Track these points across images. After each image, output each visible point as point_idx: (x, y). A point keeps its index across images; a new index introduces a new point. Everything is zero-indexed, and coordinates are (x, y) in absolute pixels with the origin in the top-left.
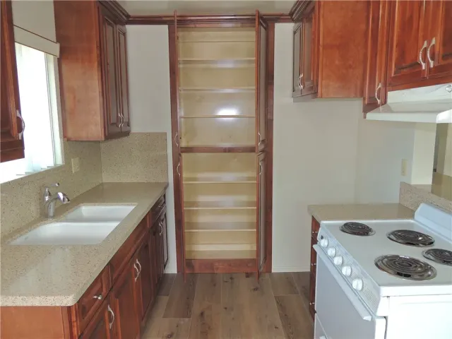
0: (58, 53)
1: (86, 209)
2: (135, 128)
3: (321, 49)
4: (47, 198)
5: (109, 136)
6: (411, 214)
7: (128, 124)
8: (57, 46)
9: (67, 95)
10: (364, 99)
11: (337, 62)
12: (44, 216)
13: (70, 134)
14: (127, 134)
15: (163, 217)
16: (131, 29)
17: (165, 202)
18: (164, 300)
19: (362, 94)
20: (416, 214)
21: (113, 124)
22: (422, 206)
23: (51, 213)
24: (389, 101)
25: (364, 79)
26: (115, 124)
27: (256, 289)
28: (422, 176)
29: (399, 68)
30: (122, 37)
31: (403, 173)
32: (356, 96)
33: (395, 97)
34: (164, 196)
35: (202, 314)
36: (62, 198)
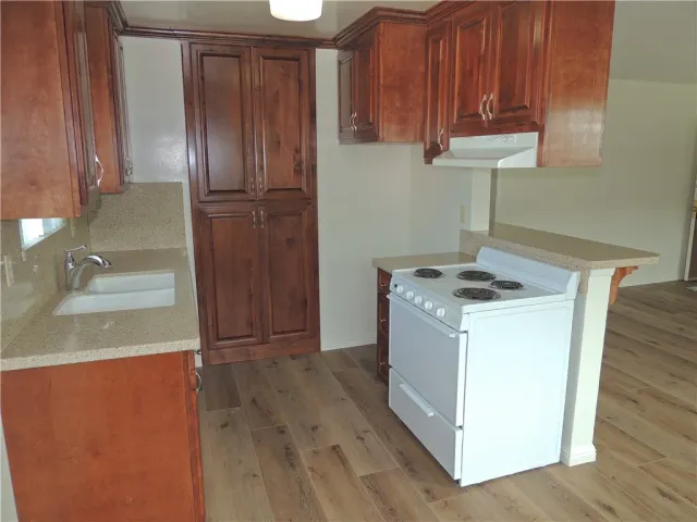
3: (382, 90)
4: (71, 266)
6: (474, 259)
10: (425, 144)
11: (397, 104)
19: (422, 138)
20: (478, 260)
22: (483, 250)
23: (76, 285)
24: (452, 147)
25: (424, 122)
27: (307, 369)
28: (480, 224)
29: (460, 117)
31: (462, 221)
32: (415, 141)
33: (456, 143)
35: (254, 401)
36: (100, 260)
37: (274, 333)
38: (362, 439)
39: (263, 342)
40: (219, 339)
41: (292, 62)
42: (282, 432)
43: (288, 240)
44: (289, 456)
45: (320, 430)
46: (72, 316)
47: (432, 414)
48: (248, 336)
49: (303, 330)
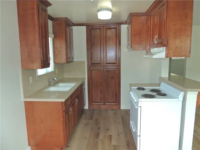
0: (53, 37)
1: (61, 84)
2: (75, 60)
4: (51, 80)
5: (68, 62)
7: (73, 58)
8: (53, 35)
9: (55, 49)
10: (146, 50)
11: (138, 39)
12: (50, 85)
13: (56, 61)
14: (72, 61)
15: (84, 89)
16: (74, 27)
17: (84, 84)
18: (84, 116)
21: (69, 58)
22: (162, 83)
23: (52, 85)
26: (70, 59)
27: (115, 114)
30: (71, 30)
32: (144, 49)
34: (84, 82)
35: (96, 119)
36: (56, 79)
37: (107, 102)
38: (119, 135)
39: (104, 104)
40: (93, 102)
41: (114, 29)
42: (99, 129)
43: (112, 77)
44: (97, 135)
45: (109, 130)
46: (51, 91)
47: (134, 131)
48: (100, 102)
49: (116, 102)
